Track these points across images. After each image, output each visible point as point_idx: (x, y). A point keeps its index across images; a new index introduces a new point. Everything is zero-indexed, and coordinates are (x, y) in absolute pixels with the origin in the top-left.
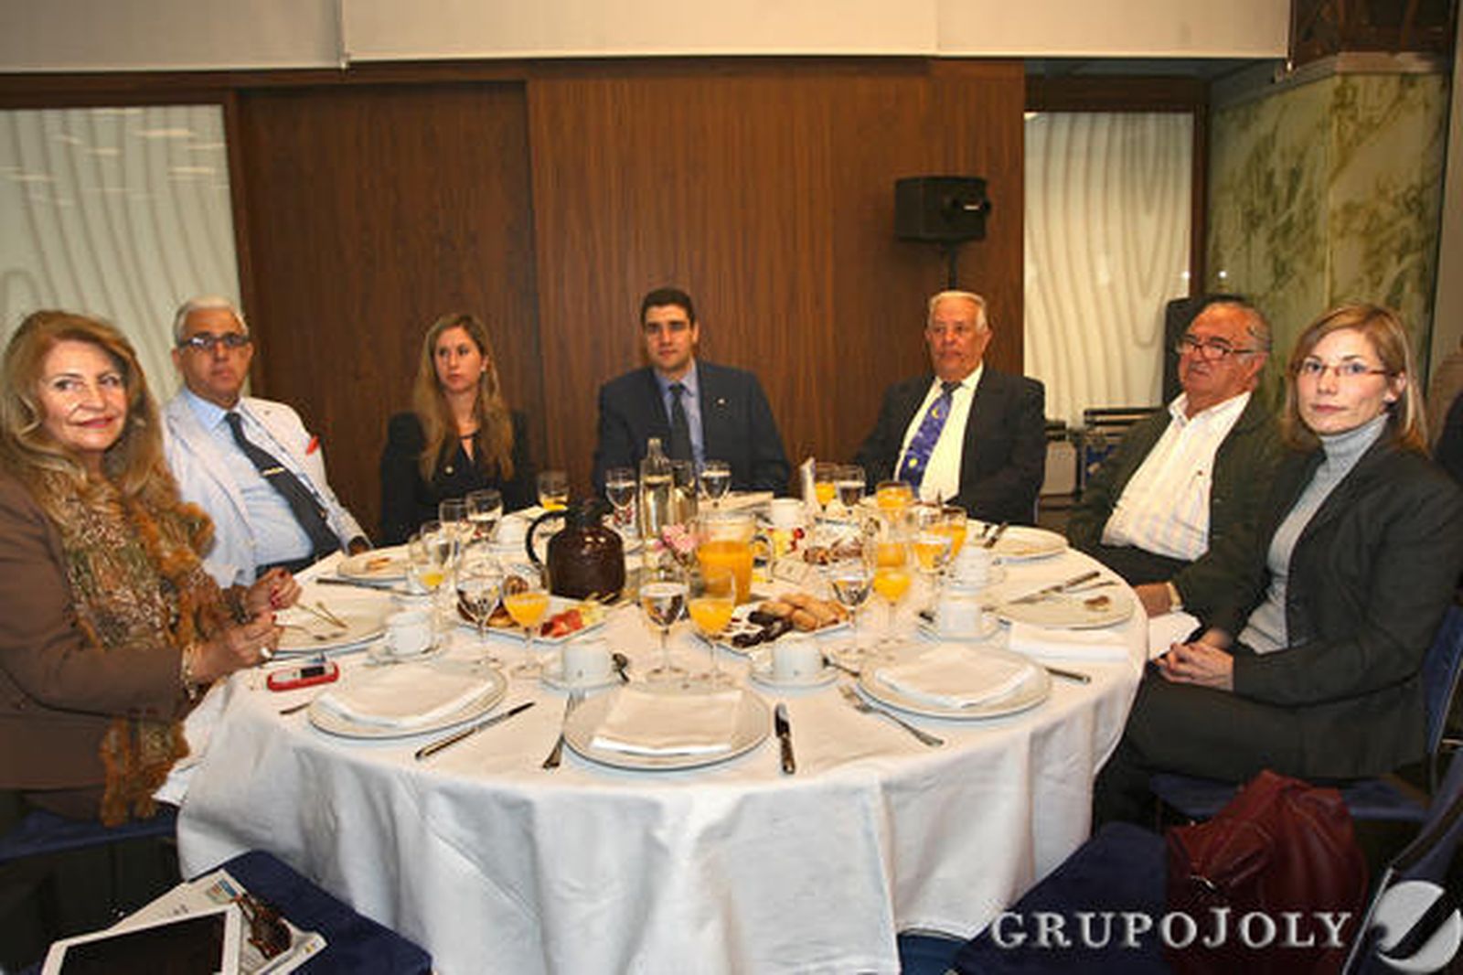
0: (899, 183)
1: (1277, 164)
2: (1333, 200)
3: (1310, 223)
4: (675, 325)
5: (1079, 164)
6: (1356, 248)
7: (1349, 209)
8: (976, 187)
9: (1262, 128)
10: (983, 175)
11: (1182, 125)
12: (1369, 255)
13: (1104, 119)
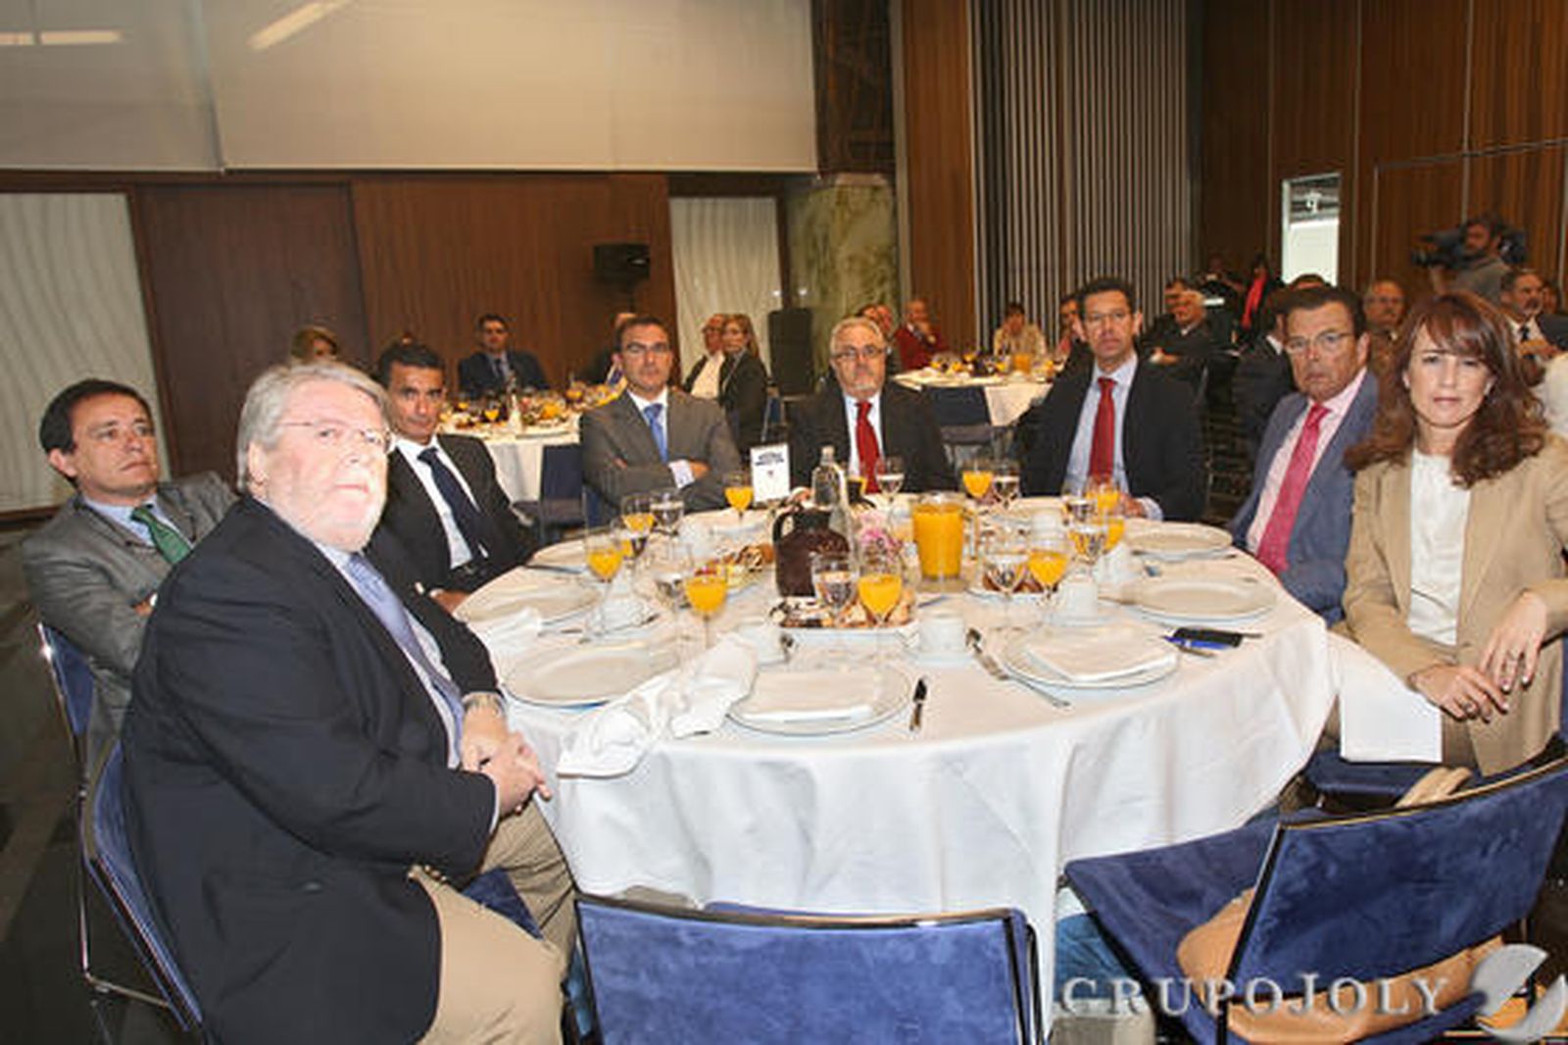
0: (597, 249)
1: (818, 231)
2: (843, 253)
3: (833, 267)
4: (499, 331)
5: (708, 233)
6: (857, 281)
7: (851, 259)
8: (642, 250)
9: (808, 211)
10: (647, 242)
11: (769, 205)
12: (864, 285)
13: (721, 202)
